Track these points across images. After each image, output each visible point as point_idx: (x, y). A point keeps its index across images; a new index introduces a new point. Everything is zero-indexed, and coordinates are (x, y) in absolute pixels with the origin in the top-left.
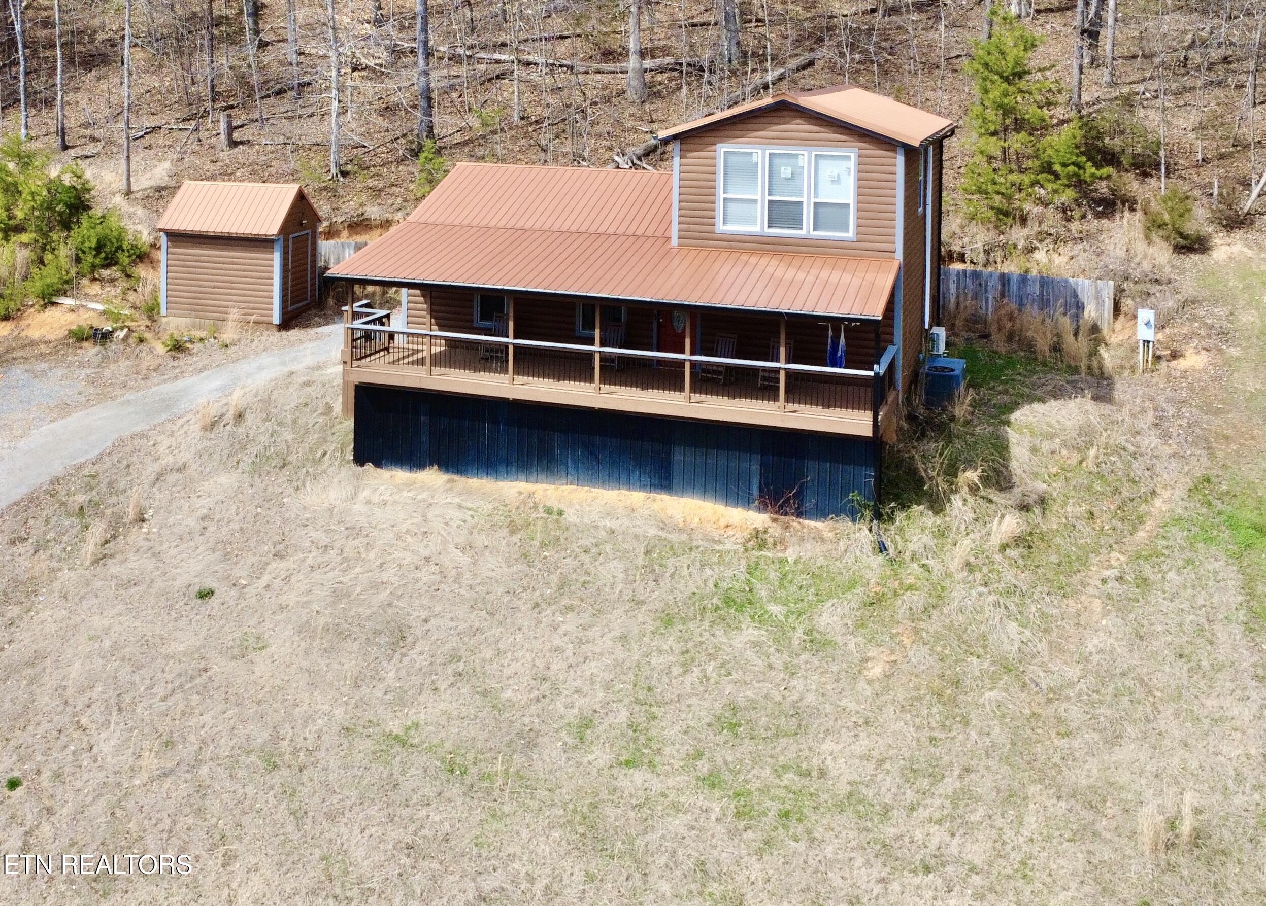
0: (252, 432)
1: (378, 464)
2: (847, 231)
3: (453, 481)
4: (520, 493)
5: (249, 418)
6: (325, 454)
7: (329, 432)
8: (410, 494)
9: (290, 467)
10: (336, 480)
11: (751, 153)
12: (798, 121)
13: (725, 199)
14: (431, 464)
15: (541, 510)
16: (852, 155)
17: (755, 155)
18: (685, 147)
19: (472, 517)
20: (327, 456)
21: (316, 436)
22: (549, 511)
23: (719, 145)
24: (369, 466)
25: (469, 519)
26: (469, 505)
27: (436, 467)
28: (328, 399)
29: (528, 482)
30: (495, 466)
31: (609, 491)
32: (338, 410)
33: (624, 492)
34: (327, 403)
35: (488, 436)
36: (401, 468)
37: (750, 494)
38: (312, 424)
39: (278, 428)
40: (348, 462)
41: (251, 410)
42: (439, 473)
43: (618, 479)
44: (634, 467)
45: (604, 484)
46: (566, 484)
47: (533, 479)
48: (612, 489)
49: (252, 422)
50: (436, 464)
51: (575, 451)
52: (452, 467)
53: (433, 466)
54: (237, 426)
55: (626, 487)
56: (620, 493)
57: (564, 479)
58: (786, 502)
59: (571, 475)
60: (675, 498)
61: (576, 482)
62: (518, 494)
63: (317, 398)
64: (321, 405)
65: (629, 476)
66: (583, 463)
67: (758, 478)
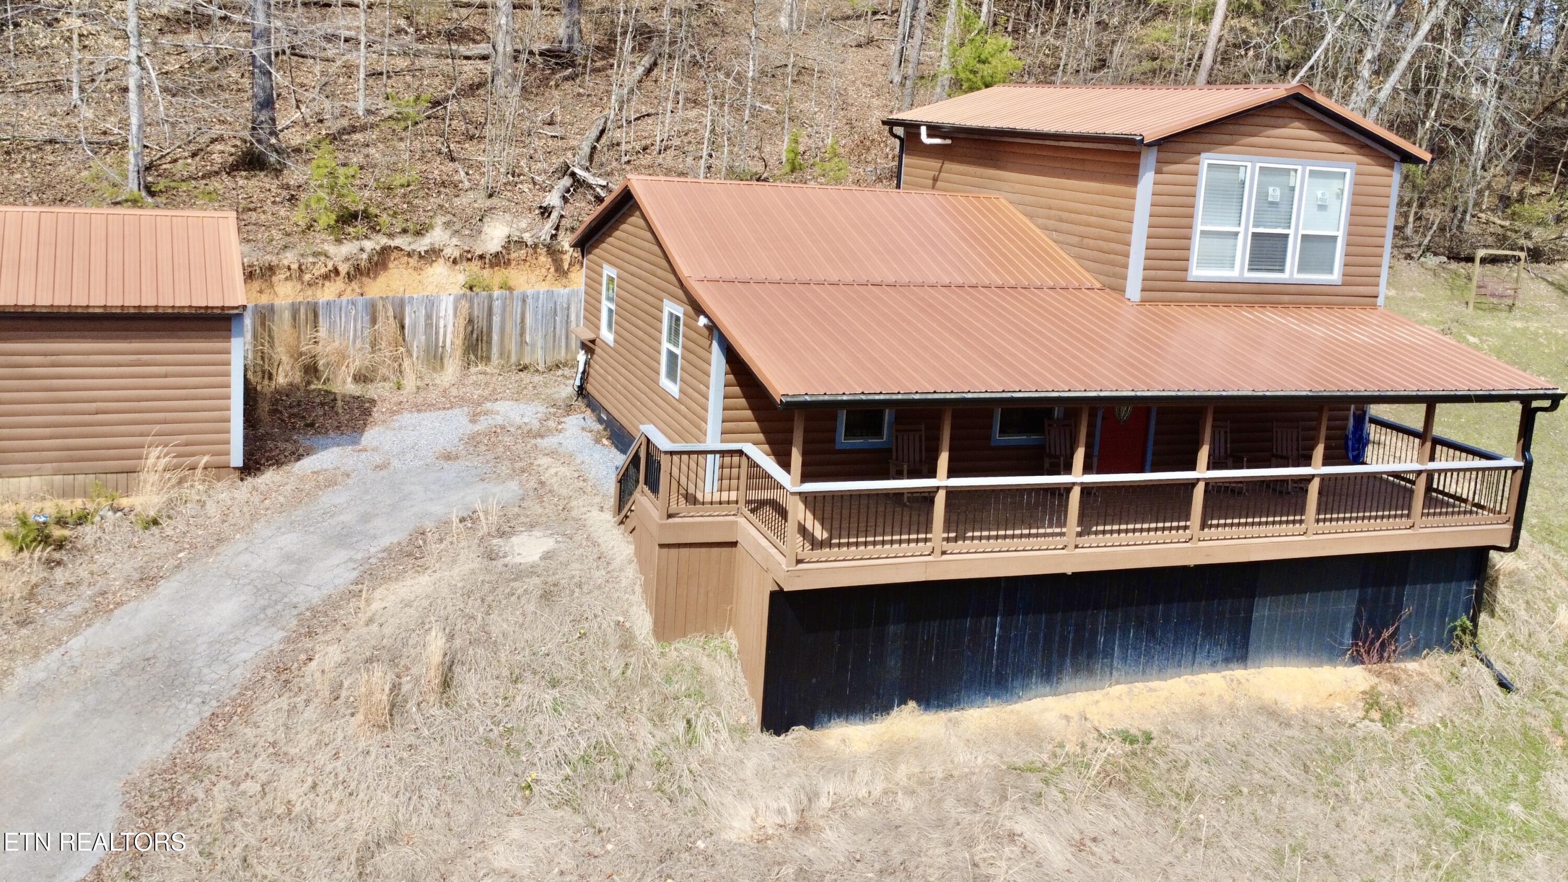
1: (812, 722)
2: (1331, 271)
4: (1067, 718)
5: (469, 682)
6: (689, 724)
7: (658, 678)
9: (640, 768)
12: (1297, 124)
13: (1202, 232)
15: (1118, 740)
16: (1348, 171)
17: (1242, 169)
18: (1162, 155)
19: (1046, 782)
20: (697, 728)
21: (644, 692)
22: (1130, 738)
23: (1203, 155)
24: (801, 730)
26: (1020, 762)
27: (912, 704)
28: (613, 616)
29: (1055, 695)
30: (1007, 681)
31: (1169, 682)
32: (644, 632)
33: (1190, 678)
34: (618, 623)
35: (1000, 637)
36: (847, 719)
37: (1341, 644)
38: (619, 671)
39: (555, 693)
40: (744, 730)
41: (463, 664)
42: (916, 713)
43: (1180, 661)
44: (1204, 638)
45: (1161, 673)
46: (1110, 686)
47: (1061, 689)
48: (1171, 678)
49: (480, 691)
50: (912, 699)
51: (1125, 633)
52: (938, 698)
53: (905, 703)
54: (447, 704)
55: (1189, 670)
56: (1186, 680)
57: (1107, 678)
58: (1383, 645)
59: (1118, 670)
60: (1253, 670)
61: (1122, 680)
62: (1064, 721)
63: (596, 616)
64: (609, 630)
65: (1194, 653)
66: (1135, 648)
67: (1352, 621)
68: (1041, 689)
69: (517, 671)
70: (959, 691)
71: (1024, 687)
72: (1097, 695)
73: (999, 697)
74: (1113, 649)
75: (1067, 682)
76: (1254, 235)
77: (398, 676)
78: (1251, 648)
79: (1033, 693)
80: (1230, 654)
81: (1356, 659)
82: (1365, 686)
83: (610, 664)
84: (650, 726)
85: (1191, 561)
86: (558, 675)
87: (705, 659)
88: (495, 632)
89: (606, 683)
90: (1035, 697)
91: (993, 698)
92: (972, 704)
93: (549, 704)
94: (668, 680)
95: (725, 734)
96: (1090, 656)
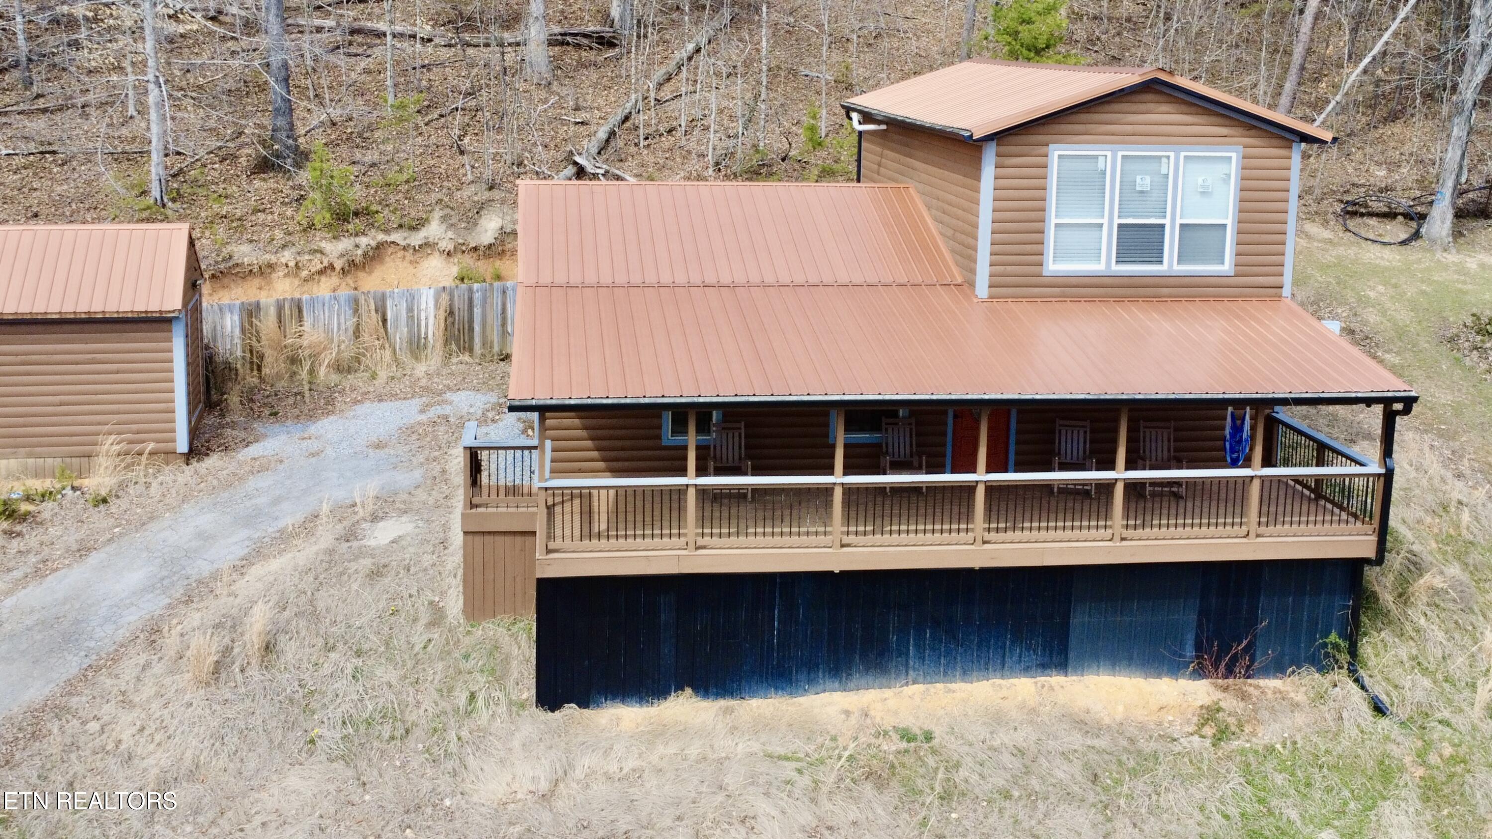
0: (306, 676)
1: (584, 704)
2: (1222, 262)
3: (728, 711)
4: (847, 713)
5: (290, 650)
6: (473, 696)
7: (457, 654)
8: (672, 750)
9: (417, 733)
10: (516, 743)
11: (1096, 157)
12: (1165, 109)
13: (1059, 226)
14: (680, 688)
15: (895, 737)
16: (1235, 156)
17: (1102, 159)
18: (1003, 149)
19: (800, 771)
20: (480, 702)
21: (440, 666)
22: (907, 735)
23: (1053, 146)
24: (570, 710)
25: (794, 775)
26: (781, 751)
27: (688, 691)
28: (430, 596)
29: (845, 690)
30: (790, 673)
31: (975, 684)
32: (455, 611)
33: (998, 681)
34: (431, 603)
35: (778, 630)
36: (623, 701)
37: (1184, 656)
38: (422, 645)
39: (359, 662)
40: (522, 706)
41: (287, 633)
42: (694, 699)
43: (987, 664)
44: (1013, 643)
45: (965, 674)
46: (907, 684)
47: (852, 685)
48: (978, 680)
49: (297, 657)
50: (688, 686)
51: (920, 635)
52: (716, 686)
53: (683, 690)
54: (266, 667)
55: (998, 675)
56: (993, 685)
57: (903, 676)
58: (1234, 659)
59: (914, 669)
60: (1074, 678)
61: (921, 679)
62: (843, 716)
63: (410, 596)
64: (422, 608)
65: (1004, 657)
66: (933, 649)
67: (1194, 632)
68: (829, 684)
69: (332, 641)
70: (740, 681)
71: (811, 681)
72: (888, 693)
73: (783, 689)
74: (908, 650)
75: (856, 679)
76: (1120, 226)
77: (233, 641)
78: (1072, 655)
79: (821, 687)
80: (1046, 659)
81: (1200, 673)
82: (1207, 701)
83: (413, 640)
84: (436, 696)
85: (977, 564)
86: (366, 647)
87: (507, 638)
88: (321, 605)
89: (406, 657)
90: (824, 691)
91: (776, 688)
92: (753, 694)
93: (349, 670)
94: (466, 657)
95: (502, 709)
96: (881, 654)
